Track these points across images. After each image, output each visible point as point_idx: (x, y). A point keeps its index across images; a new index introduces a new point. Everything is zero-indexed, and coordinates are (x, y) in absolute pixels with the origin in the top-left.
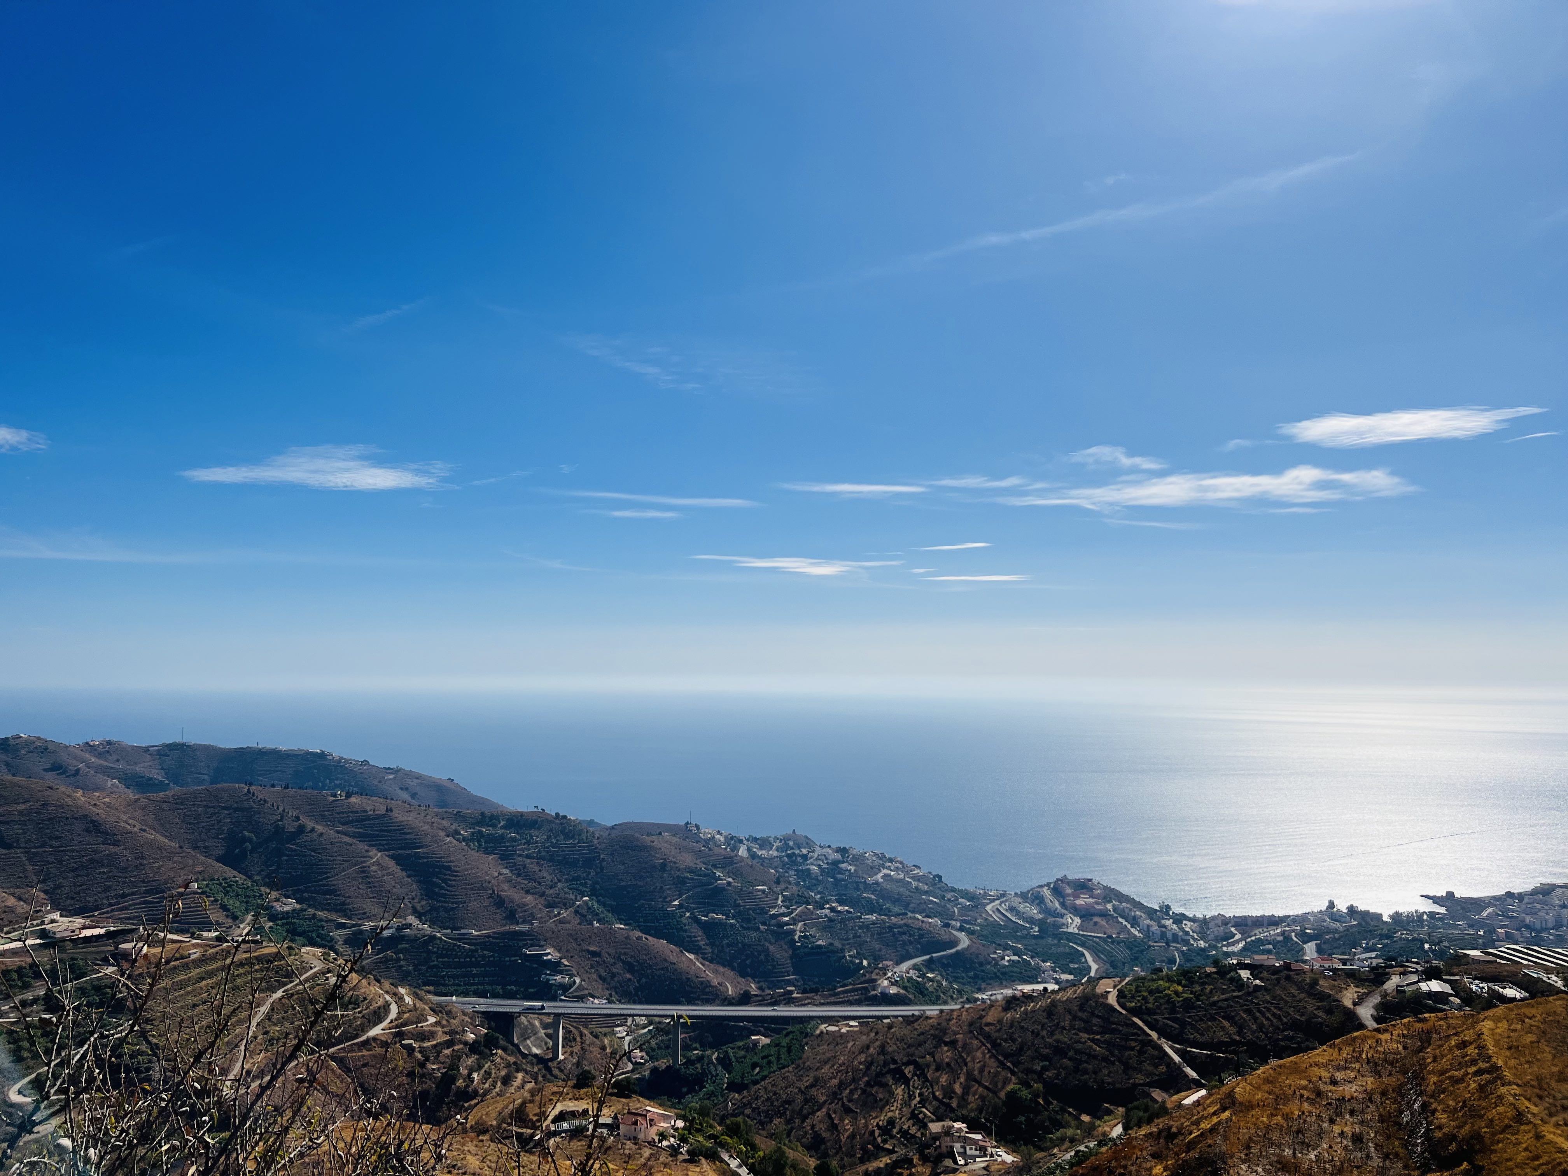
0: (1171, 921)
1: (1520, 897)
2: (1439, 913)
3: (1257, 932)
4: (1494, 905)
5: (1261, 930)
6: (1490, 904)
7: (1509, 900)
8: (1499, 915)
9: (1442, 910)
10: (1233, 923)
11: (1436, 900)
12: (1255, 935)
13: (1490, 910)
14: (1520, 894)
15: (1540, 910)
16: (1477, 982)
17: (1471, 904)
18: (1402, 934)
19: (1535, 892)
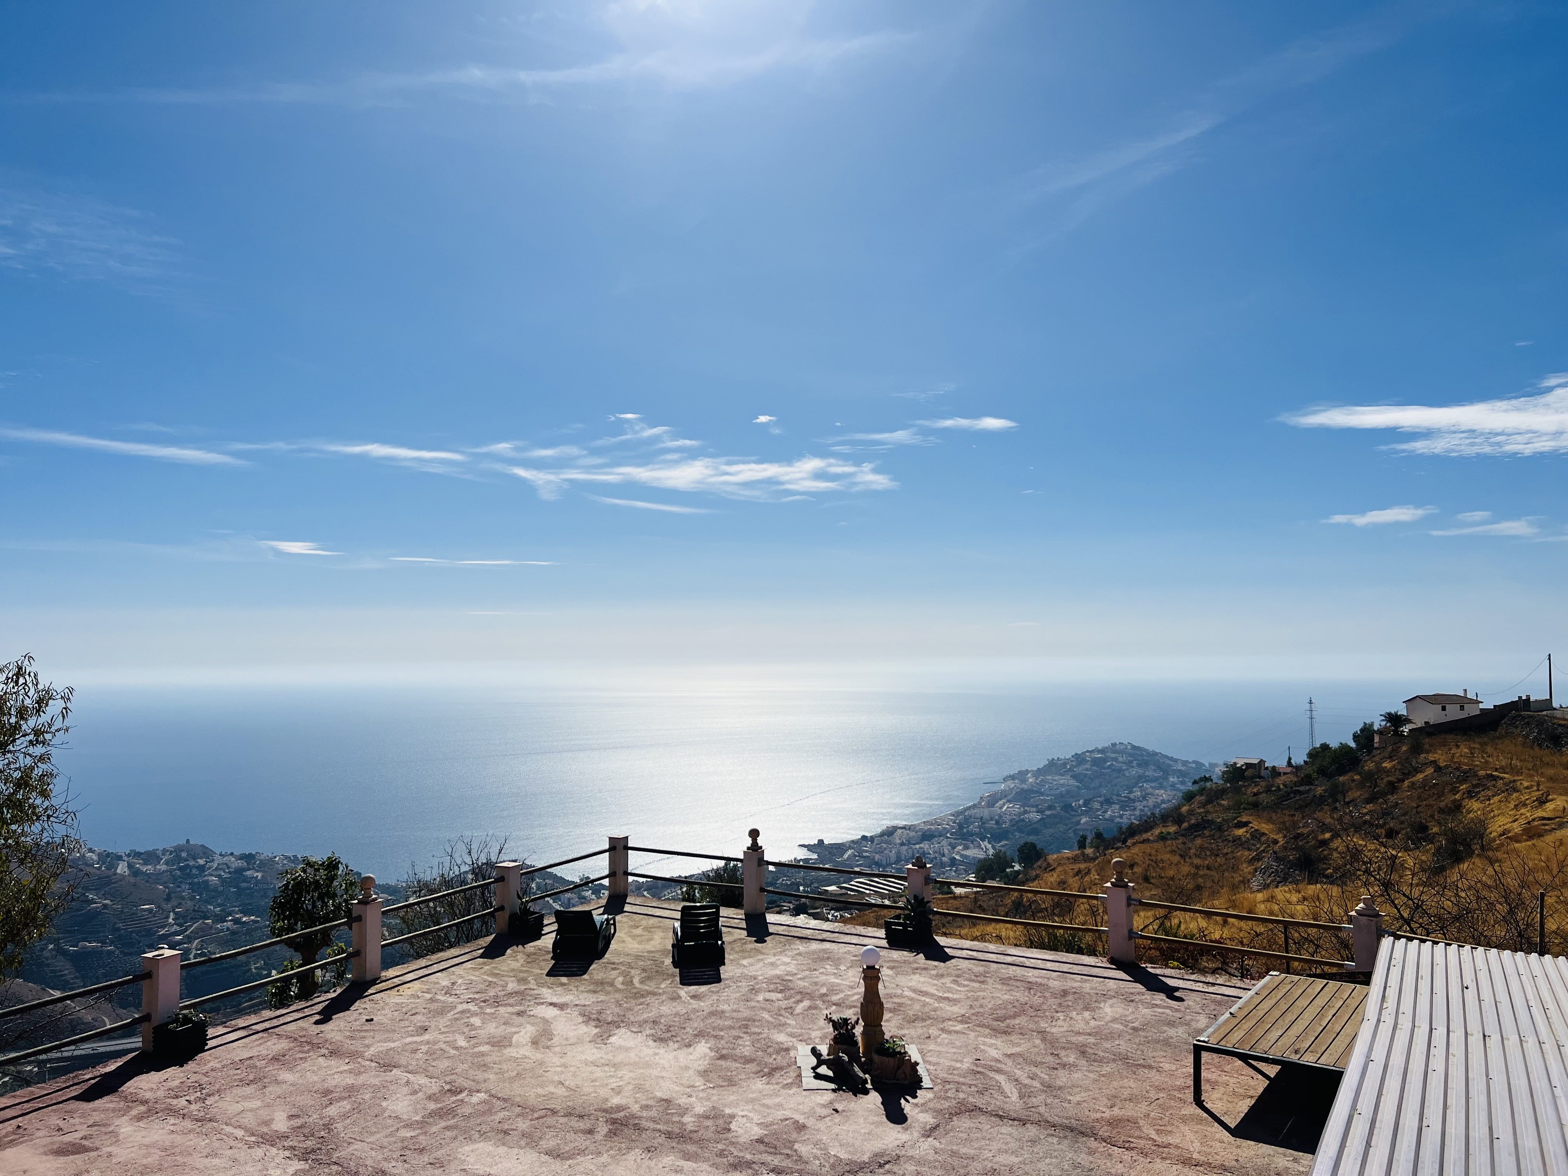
1: (872, 839)
2: (811, 859)
4: (853, 848)
6: (850, 848)
7: (864, 843)
8: (856, 856)
9: (815, 856)
11: (809, 847)
13: (850, 852)
14: (871, 837)
15: (885, 849)
17: (836, 848)
18: (783, 880)
19: (882, 834)
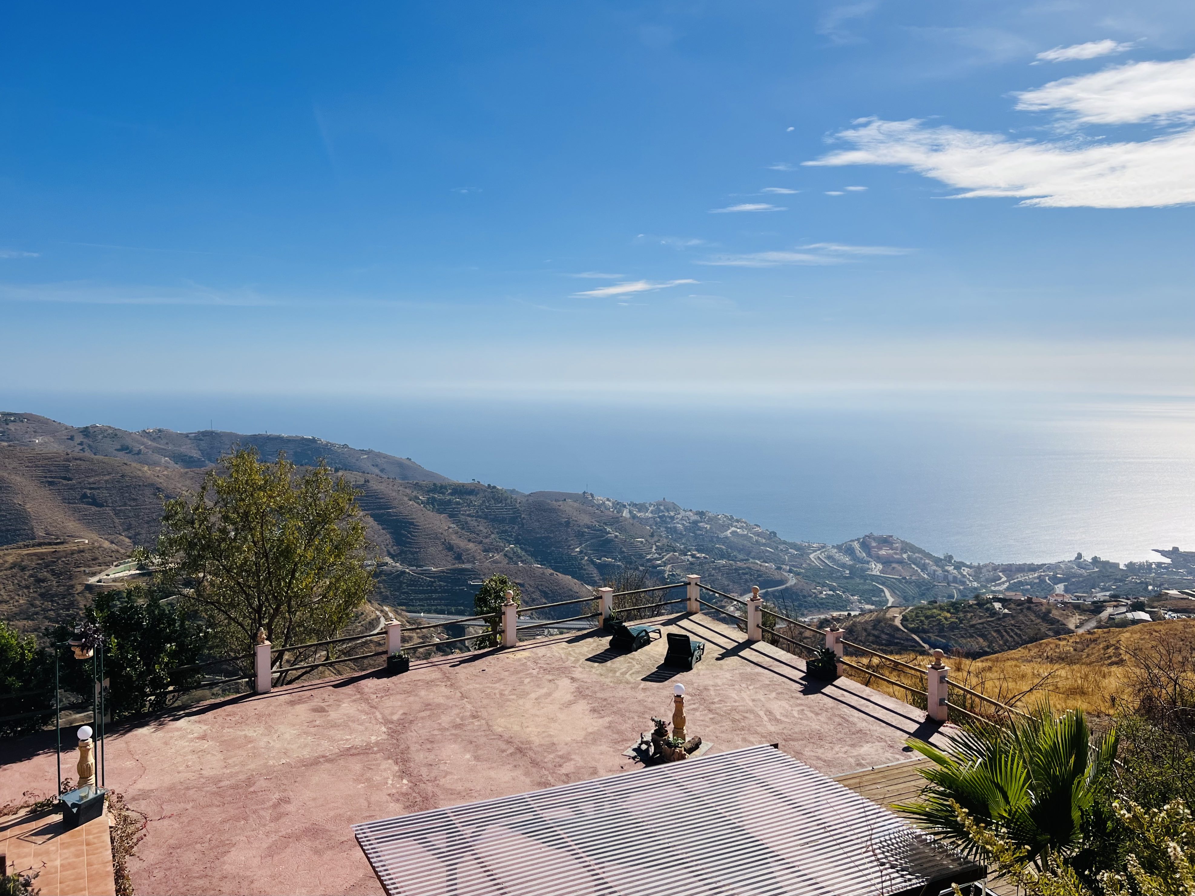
0: (953, 567)
2: (1164, 563)
3: (1019, 576)
5: (1022, 575)
9: (1168, 561)
10: (1001, 569)
11: (1164, 553)
12: (1017, 578)
16: (1170, 613)
17: (1192, 557)
18: (1133, 578)
